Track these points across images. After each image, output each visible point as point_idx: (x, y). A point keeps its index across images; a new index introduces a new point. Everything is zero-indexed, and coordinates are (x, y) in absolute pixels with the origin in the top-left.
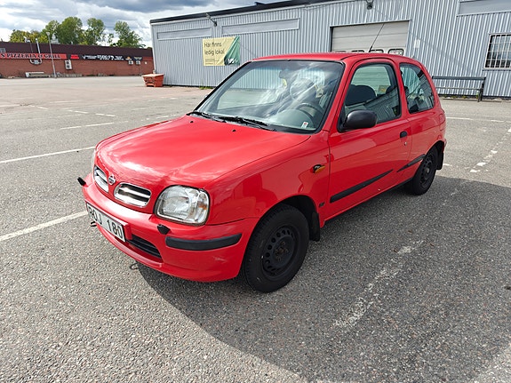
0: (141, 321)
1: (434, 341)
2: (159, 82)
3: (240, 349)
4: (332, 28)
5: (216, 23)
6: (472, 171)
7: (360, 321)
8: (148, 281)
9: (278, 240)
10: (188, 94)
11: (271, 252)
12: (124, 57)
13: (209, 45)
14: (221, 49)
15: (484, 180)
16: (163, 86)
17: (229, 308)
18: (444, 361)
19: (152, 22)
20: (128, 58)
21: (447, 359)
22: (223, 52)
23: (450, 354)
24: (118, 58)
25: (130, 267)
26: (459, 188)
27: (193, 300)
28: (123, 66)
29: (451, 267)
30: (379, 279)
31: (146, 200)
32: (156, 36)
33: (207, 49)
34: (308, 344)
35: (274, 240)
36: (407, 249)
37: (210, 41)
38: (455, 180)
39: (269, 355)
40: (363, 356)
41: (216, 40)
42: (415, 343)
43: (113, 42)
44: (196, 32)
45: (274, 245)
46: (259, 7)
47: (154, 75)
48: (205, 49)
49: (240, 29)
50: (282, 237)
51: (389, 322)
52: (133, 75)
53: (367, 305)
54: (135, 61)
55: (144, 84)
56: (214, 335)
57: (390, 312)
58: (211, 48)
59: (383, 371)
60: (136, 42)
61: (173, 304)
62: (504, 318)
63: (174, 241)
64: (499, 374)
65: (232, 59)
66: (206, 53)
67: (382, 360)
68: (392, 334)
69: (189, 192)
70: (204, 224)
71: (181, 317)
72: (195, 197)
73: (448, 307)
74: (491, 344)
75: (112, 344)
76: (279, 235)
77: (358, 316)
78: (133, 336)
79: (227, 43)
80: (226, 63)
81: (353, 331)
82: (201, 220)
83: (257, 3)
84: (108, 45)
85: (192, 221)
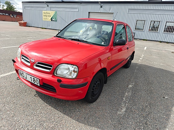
0: (46, 117)
1: (150, 116)
2: (25, 25)
3: (89, 125)
4: (89, 13)
5: (48, 6)
6: (139, 61)
7: (126, 111)
8: (44, 101)
9: (97, 84)
10: (37, 30)
11: (94, 88)
12: (9, 14)
13: (45, 13)
14: (50, 15)
15: (144, 64)
16: (26, 26)
17: (79, 110)
18: (156, 123)
19: (22, 2)
20: (11, 15)
21: (156, 122)
22: (50, 16)
23: (156, 120)
24: (7, 14)
25: (35, 96)
26: (138, 66)
27: (65, 107)
28: (8, 18)
29: (145, 91)
30: (126, 96)
31: (50, 69)
32: (24, 8)
33: (45, 14)
34: (112, 121)
35: (95, 84)
36: (130, 86)
37: (46, 12)
38: (136, 63)
39: (100, 127)
40: (131, 124)
41: (48, 12)
42: (145, 117)
43: (4, 8)
44: (40, 8)
45: (95, 86)
46: (63, 2)
47: (23, 22)
48: (44, 14)
49: (57, 9)
50: (97, 83)
51: (135, 111)
52: (13, 21)
53: (126, 105)
54: (13, 16)
55: (19, 25)
56: (77, 121)
57: (134, 108)
58: (46, 14)
59: (139, 128)
60: (14, 9)
61: (57, 110)
62: (166, 107)
63: (64, 85)
64: (172, 125)
65: (54, 19)
66: (44, 16)
67: (137, 124)
68: (137, 115)
69: (69, 66)
70: (75, 78)
71: (62, 115)
72: (72, 68)
73: (150, 104)
74: (166, 116)
75: (37, 128)
76: (97, 82)
77: (124, 110)
78: (45, 124)
79: (52, 13)
80: (52, 20)
81: (125, 115)
82: (74, 77)
83: (62, 1)
84: (2, 9)
85: (70, 77)
